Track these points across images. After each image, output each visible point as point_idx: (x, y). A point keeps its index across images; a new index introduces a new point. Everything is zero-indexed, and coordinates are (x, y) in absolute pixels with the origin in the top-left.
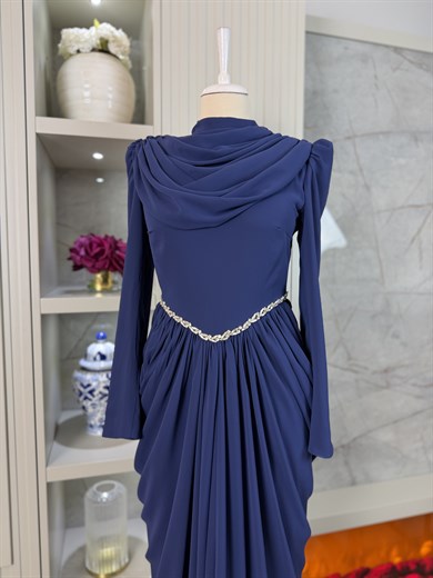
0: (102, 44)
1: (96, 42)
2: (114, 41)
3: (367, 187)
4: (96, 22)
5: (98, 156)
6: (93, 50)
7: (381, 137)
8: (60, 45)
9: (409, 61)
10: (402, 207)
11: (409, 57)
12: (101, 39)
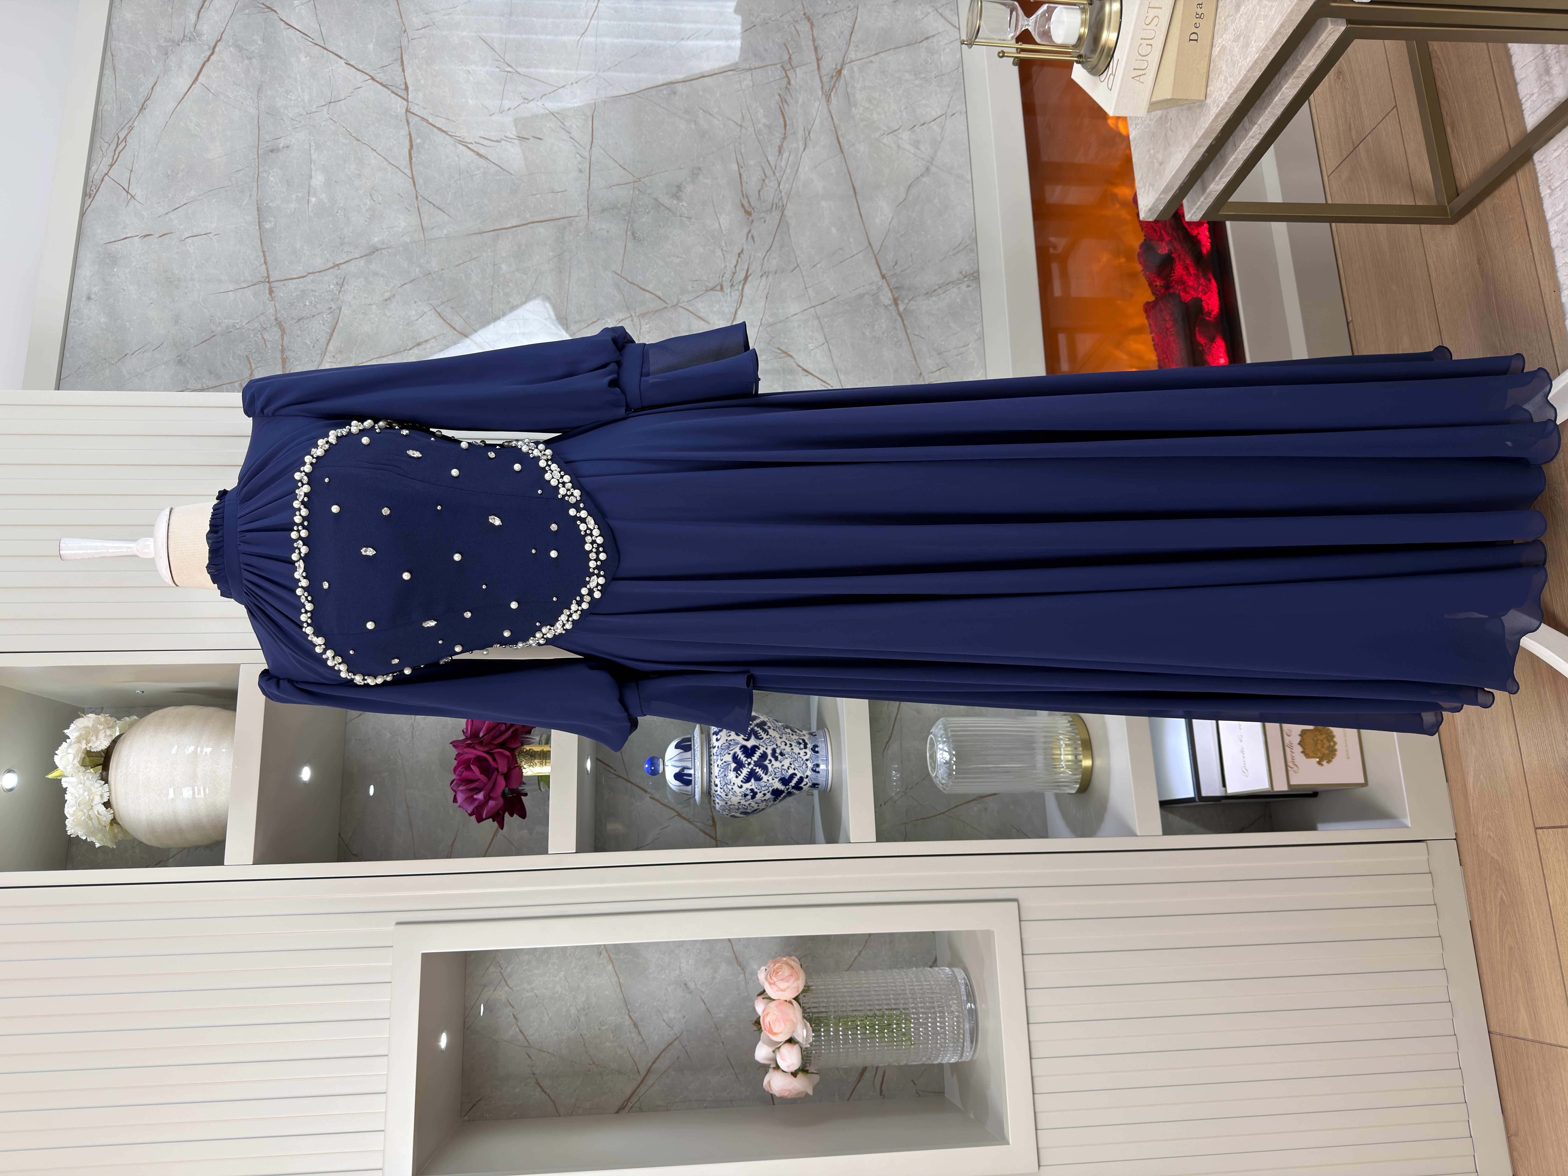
0: (94, 766)
1: (91, 777)
2: (88, 742)
3: (372, 252)
4: (52, 776)
5: (306, 774)
6: (105, 779)
7: (268, 226)
8: (97, 845)
9: (111, 166)
10: (413, 179)
11: (104, 168)
12: (83, 764)
